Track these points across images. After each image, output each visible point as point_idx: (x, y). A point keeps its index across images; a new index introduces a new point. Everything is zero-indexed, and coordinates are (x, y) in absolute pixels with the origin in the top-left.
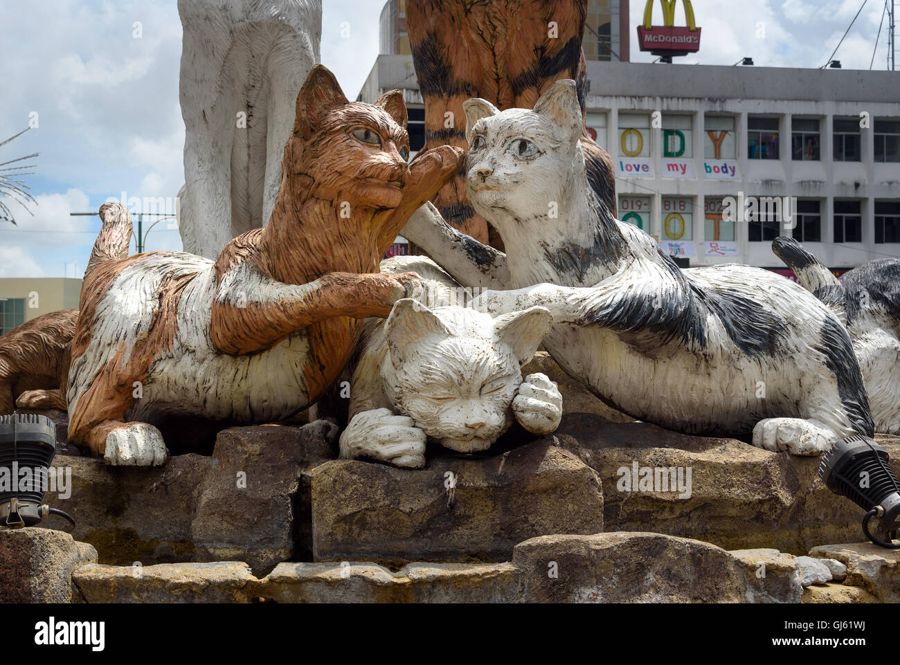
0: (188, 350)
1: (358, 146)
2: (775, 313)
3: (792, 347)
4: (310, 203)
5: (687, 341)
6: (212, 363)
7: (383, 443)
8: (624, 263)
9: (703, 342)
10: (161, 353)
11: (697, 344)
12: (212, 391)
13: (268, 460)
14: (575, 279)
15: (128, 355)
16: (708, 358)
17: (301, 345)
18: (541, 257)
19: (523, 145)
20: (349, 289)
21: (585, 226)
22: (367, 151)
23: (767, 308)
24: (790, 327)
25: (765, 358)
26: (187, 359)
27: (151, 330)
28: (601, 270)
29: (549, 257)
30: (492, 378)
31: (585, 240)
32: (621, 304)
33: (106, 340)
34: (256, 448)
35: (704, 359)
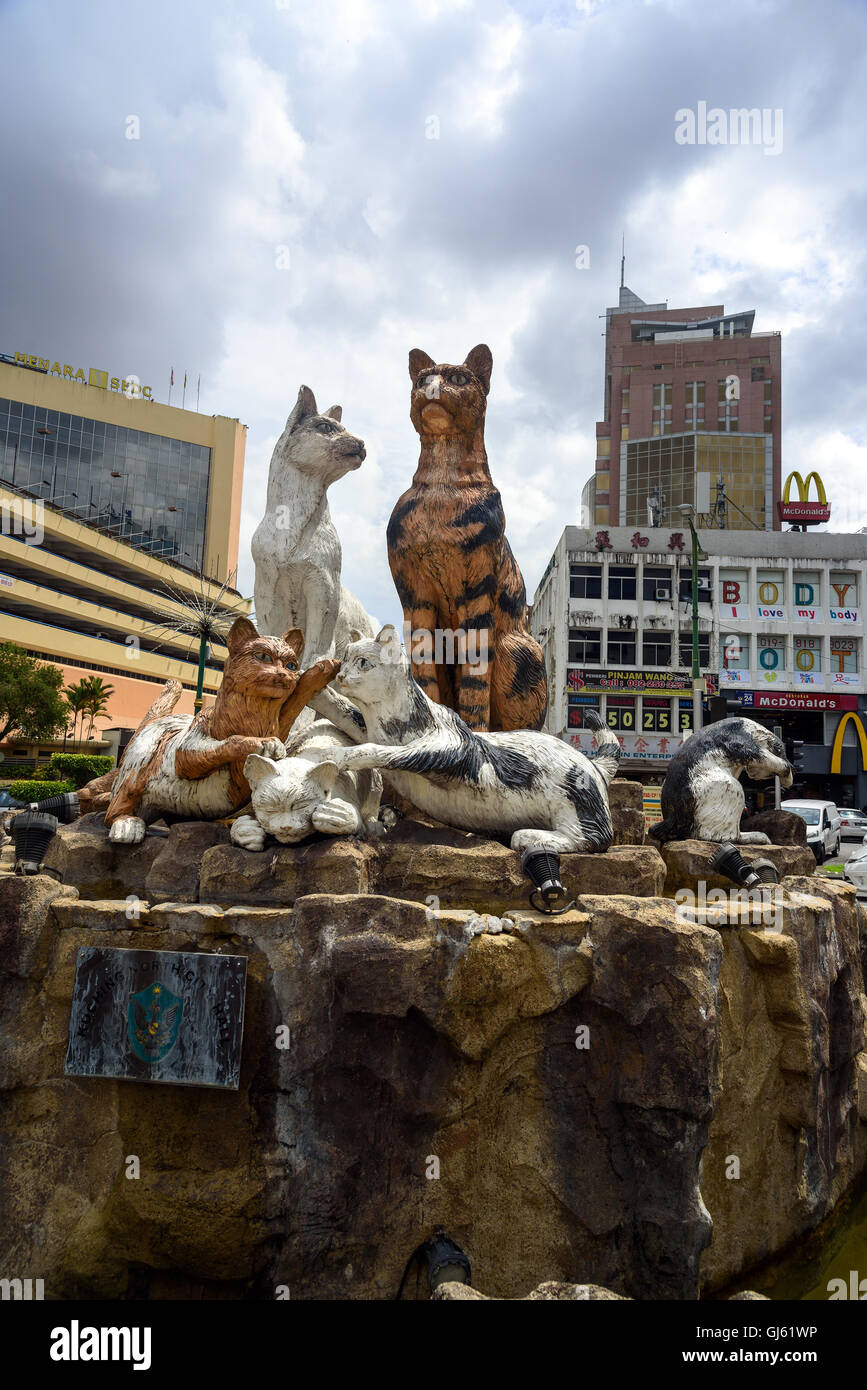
0: (165, 775)
1: (257, 663)
2: (535, 763)
3: (543, 785)
4: (231, 694)
5: (464, 780)
6: (178, 783)
7: (241, 836)
8: (428, 731)
9: (476, 780)
10: (152, 777)
11: (472, 781)
12: (178, 800)
13: (194, 843)
14: (397, 740)
15: (135, 776)
16: (482, 791)
17: (226, 775)
18: (379, 726)
19: (364, 661)
20: (236, 746)
21: (404, 708)
22: (262, 666)
23: (531, 760)
24: (543, 773)
25: (525, 791)
26: (164, 781)
27: (149, 763)
28: (413, 735)
29: (383, 726)
30: (297, 801)
31: (404, 717)
32: (416, 756)
33: (127, 768)
34: (187, 835)
35: (479, 791)
